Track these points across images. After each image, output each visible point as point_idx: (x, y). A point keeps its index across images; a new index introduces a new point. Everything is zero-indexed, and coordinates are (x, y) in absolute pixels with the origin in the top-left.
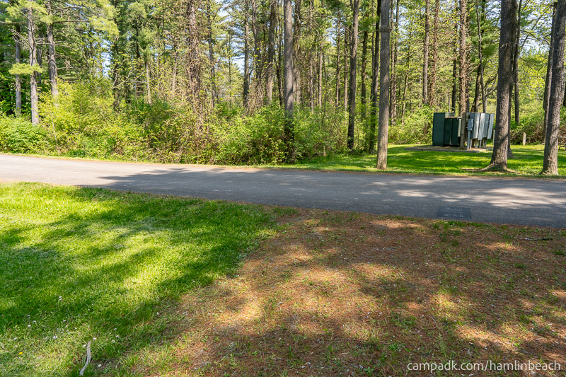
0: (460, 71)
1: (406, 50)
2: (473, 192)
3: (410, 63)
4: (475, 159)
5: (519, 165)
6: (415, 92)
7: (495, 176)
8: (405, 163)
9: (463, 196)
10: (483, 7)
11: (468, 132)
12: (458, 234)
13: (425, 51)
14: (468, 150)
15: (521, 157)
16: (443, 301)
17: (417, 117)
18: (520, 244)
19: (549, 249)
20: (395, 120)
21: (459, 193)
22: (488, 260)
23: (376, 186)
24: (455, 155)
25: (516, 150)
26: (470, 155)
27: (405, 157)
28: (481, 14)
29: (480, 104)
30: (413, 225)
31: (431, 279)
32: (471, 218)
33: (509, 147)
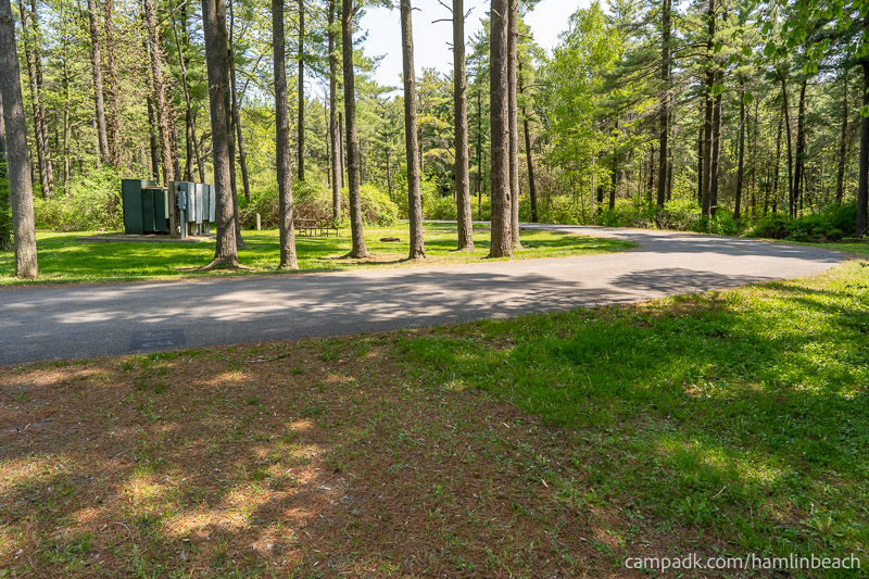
0: (159, 115)
1: (59, 65)
2: (188, 302)
3: (70, 91)
4: (195, 252)
5: (253, 258)
6: (87, 143)
7: (220, 276)
8: (77, 264)
9: (173, 312)
10: (184, 24)
11: (181, 212)
12: (164, 373)
13: (95, 75)
14: (183, 238)
15: (255, 247)
16: (142, 488)
17: (94, 184)
18: (252, 370)
19: (287, 370)
20: (51, 189)
21: (167, 307)
22: (210, 403)
23: (11, 310)
24: (163, 247)
25: (250, 238)
26: (188, 247)
27: (77, 254)
28: (180, 34)
29: (195, 170)
30: (85, 373)
31: (119, 457)
32: (184, 343)
33: (238, 233)
